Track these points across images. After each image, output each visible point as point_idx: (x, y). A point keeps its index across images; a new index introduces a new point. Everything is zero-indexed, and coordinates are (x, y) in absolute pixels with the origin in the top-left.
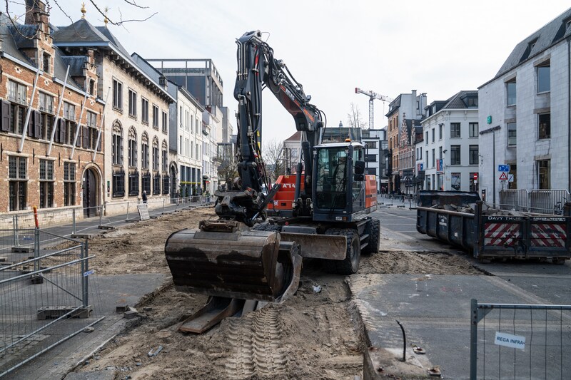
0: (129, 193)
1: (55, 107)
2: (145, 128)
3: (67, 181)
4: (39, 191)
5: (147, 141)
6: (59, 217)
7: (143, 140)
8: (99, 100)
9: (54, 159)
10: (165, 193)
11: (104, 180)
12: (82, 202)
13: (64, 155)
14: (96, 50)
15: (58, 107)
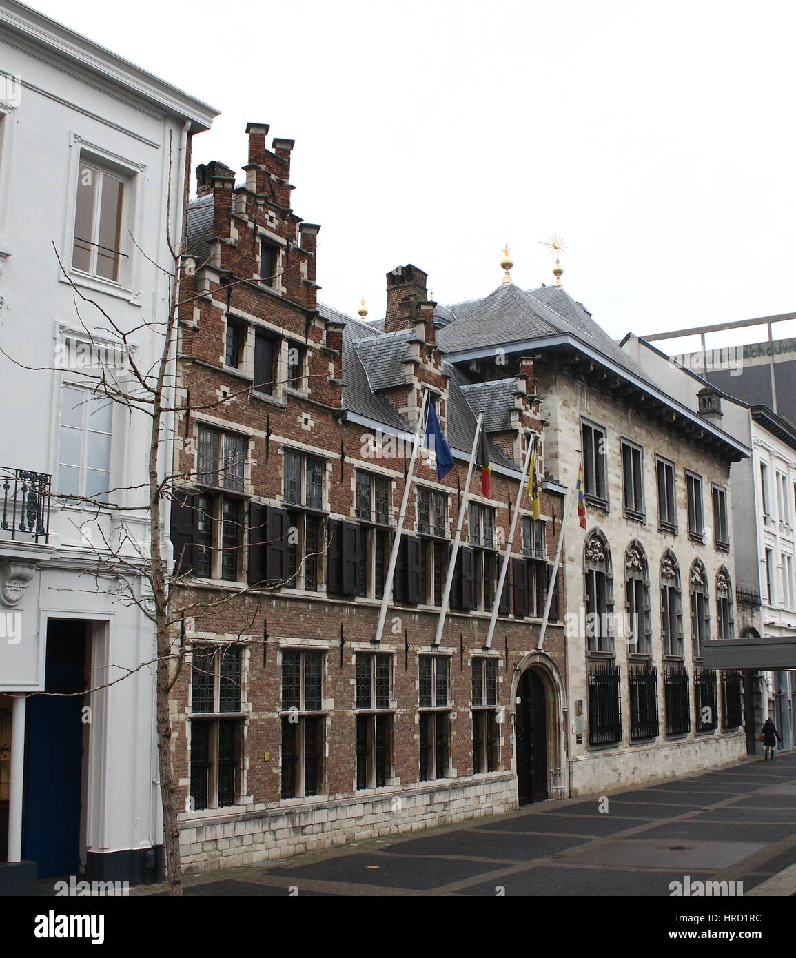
0: (632, 731)
1: (451, 520)
2: (669, 541)
3: (479, 707)
4: (417, 737)
5: (676, 576)
6: (463, 803)
7: (663, 575)
8: (551, 486)
9: (449, 651)
10: (731, 725)
11: (567, 698)
12: (514, 762)
13: (472, 638)
14: (538, 356)
15: (456, 519)
